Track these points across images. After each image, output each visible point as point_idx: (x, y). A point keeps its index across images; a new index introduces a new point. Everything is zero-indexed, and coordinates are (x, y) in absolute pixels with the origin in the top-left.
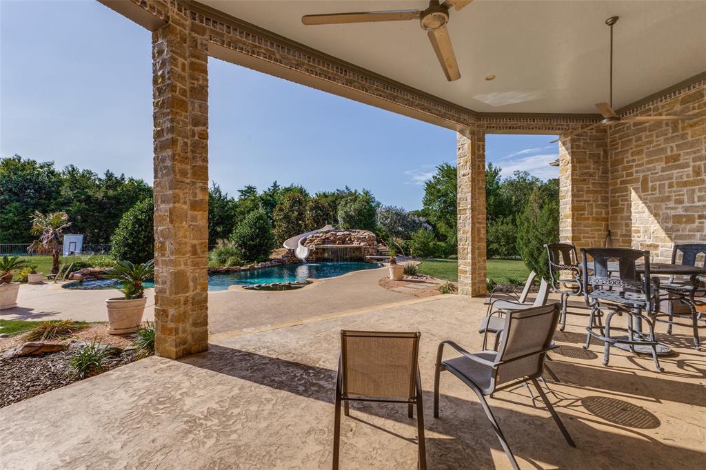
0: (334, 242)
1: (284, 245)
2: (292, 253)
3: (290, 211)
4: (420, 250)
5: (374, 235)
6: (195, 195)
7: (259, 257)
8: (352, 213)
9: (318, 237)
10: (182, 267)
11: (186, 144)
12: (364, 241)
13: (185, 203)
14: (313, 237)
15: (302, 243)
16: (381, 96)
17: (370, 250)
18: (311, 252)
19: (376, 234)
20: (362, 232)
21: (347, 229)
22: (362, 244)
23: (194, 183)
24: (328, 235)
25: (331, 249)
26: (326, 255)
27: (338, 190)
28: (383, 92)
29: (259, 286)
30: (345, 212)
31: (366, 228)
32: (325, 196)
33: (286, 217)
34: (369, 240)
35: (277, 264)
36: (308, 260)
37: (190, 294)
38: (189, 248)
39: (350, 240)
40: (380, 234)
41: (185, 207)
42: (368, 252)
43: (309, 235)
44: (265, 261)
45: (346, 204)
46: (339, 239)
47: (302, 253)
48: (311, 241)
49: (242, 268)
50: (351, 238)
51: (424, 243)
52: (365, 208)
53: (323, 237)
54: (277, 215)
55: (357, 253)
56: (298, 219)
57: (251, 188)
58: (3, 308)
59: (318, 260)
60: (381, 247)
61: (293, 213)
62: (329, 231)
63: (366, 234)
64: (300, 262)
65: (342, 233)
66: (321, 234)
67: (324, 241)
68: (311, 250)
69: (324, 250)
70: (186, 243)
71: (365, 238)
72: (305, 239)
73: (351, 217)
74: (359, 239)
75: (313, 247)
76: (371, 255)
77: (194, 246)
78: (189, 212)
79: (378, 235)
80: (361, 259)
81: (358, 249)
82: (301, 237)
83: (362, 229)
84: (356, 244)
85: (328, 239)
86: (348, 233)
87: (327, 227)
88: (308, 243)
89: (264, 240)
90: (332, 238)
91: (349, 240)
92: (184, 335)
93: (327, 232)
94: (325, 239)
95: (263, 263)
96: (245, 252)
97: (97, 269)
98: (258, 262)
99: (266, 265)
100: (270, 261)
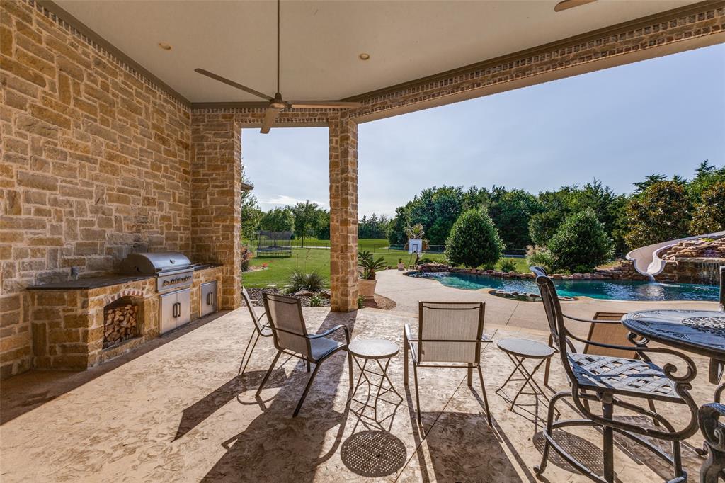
1: (628, 255)
2: (631, 266)
6: (342, 216)
7: (578, 267)
9: (693, 245)
10: (335, 259)
11: (338, 187)
13: (337, 222)
14: (683, 245)
16: (500, 80)
18: (668, 268)
23: (342, 209)
24: (716, 242)
28: (504, 74)
29: (516, 294)
35: (602, 277)
36: (659, 278)
37: (340, 276)
38: (340, 249)
41: (338, 224)
43: (677, 243)
44: (583, 272)
48: (677, 251)
53: (703, 245)
59: (682, 280)
64: (645, 280)
66: (701, 241)
67: (702, 252)
68: (669, 264)
70: (337, 245)
72: (669, 249)
75: (675, 259)
77: (342, 247)
78: (340, 227)
82: (662, 246)
85: (713, 247)
88: (670, 253)
89: (585, 247)
92: (336, 299)
93: (717, 238)
94: (706, 248)
95: (580, 275)
96: (560, 259)
97: (433, 264)
98: (572, 272)
99: (583, 276)
100: (594, 273)
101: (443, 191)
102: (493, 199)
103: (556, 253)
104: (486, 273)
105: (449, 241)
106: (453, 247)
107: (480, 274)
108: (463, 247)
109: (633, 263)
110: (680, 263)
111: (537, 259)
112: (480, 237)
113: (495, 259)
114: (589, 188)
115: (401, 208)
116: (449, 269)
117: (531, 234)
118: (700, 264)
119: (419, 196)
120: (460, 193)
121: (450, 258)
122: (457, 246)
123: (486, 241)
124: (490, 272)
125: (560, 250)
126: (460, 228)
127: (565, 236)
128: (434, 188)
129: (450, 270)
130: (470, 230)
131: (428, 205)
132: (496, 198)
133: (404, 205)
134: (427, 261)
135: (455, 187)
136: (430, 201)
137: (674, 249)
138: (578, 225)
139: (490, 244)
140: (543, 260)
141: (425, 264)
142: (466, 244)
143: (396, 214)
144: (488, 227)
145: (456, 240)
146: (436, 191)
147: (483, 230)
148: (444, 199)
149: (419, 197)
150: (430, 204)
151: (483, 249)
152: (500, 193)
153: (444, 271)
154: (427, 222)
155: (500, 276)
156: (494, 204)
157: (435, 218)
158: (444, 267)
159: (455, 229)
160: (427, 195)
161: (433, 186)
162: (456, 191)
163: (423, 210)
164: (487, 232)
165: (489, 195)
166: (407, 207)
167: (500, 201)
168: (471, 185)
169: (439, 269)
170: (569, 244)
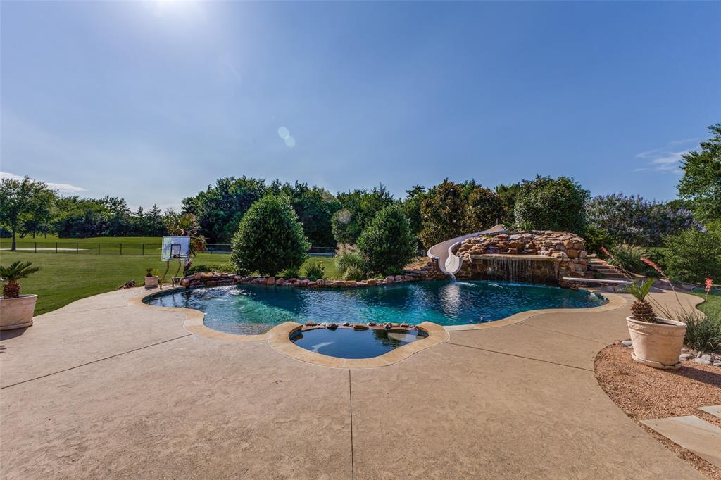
0: (504, 250)
1: (429, 253)
2: (435, 264)
3: (440, 206)
4: (688, 268)
5: (581, 240)
7: (389, 268)
8: (539, 205)
9: (478, 242)
12: (559, 250)
14: (470, 242)
15: (454, 251)
17: (571, 266)
18: (464, 264)
19: (585, 238)
20: (555, 234)
21: (529, 230)
22: (555, 255)
24: (495, 239)
25: (498, 261)
26: (490, 269)
27: (524, 181)
30: (526, 204)
31: (563, 227)
32: (504, 189)
33: (436, 215)
34: (571, 248)
35: (412, 279)
36: (459, 276)
39: (533, 246)
40: (594, 239)
42: (568, 269)
43: (465, 240)
44: (394, 275)
45: (529, 192)
46: (511, 246)
47: (451, 265)
48: (467, 248)
49: (359, 283)
50: (534, 245)
51: (699, 255)
52: (562, 196)
53: (486, 242)
54: (425, 212)
55: (546, 270)
56: (451, 217)
57: (420, 187)
58: (4, 328)
59: (475, 277)
60: (595, 260)
61: (444, 209)
62: (498, 234)
63: (565, 237)
64: (446, 279)
65: (518, 236)
66: (484, 238)
67: (486, 249)
68: (464, 261)
69: (485, 261)
71: (561, 244)
72: (460, 245)
73: (537, 210)
74: (548, 246)
75: (467, 256)
76: (573, 275)
79: (588, 240)
80: (554, 281)
81: (549, 263)
82: (454, 242)
83: (556, 230)
84: (543, 255)
85: (494, 244)
86: (529, 235)
87: (497, 228)
88: (462, 250)
89: (395, 245)
90: (501, 244)
91: (530, 248)
93: (493, 235)
94: (489, 245)
95: (392, 278)
96: (370, 261)
97: (209, 274)
98: (385, 275)
99: (395, 280)
100: (404, 274)
101: (242, 183)
102: (296, 195)
103: (366, 252)
104: (287, 283)
105: (237, 240)
106: (242, 248)
107: (280, 285)
108: (257, 247)
109: (437, 262)
110: (473, 260)
111: (348, 261)
112: (280, 233)
113: (298, 263)
114: (375, 192)
115: (190, 199)
116: (236, 280)
117: (333, 232)
118: (490, 261)
119: (214, 186)
120: (262, 187)
121: (238, 263)
122: (248, 247)
123: (288, 238)
124: (293, 282)
125: (371, 250)
126: (253, 220)
127: (376, 233)
128: (233, 179)
129: (237, 282)
130: (266, 223)
131: (224, 197)
132: (299, 195)
133: (194, 196)
134: (202, 269)
135: (257, 179)
136: (227, 193)
137: (465, 246)
138: (387, 220)
139: (293, 243)
140: (353, 262)
141: (196, 276)
142: (260, 244)
143: (183, 205)
144: (290, 221)
145: (247, 237)
146: (234, 182)
147: (283, 225)
148: (244, 192)
149: (213, 188)
150: (227, 196)
151: (284, 250)
152: (303, 190)
153: (227, 284)
154: (222, 216)
155: (305, 287)
156: (297, 200)
157: (234, 212)
158: (228, 277)
159: (244, 223)
160: (224, 186)
161: (232, 176)
162: (258, 183)
163: (217, 202)
164: (289, 228)
165: (292, 191)
166: (198, 198)
167: (303, 198)
168: (274, 179)
169: (219, 281)
170: (380, 242)
